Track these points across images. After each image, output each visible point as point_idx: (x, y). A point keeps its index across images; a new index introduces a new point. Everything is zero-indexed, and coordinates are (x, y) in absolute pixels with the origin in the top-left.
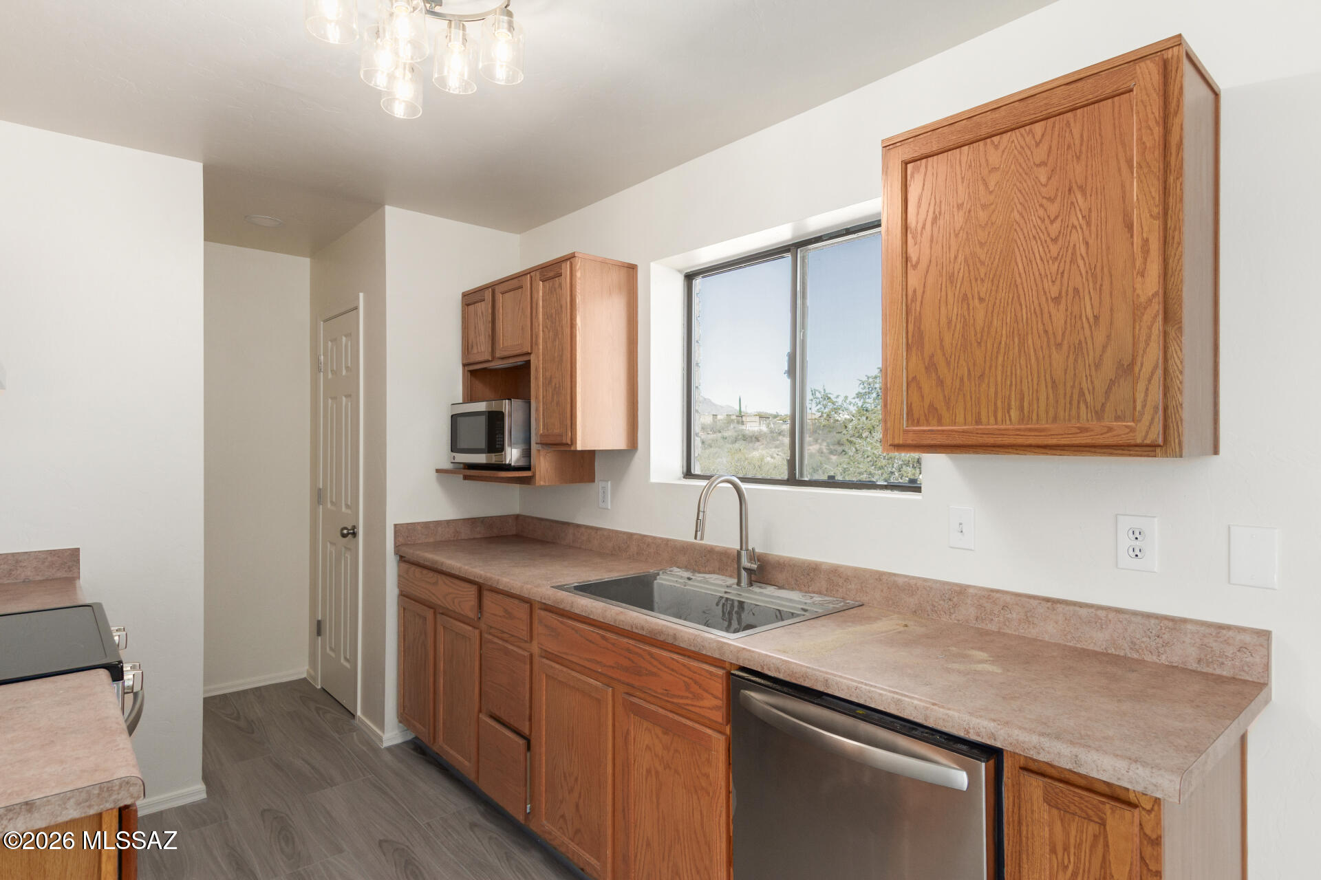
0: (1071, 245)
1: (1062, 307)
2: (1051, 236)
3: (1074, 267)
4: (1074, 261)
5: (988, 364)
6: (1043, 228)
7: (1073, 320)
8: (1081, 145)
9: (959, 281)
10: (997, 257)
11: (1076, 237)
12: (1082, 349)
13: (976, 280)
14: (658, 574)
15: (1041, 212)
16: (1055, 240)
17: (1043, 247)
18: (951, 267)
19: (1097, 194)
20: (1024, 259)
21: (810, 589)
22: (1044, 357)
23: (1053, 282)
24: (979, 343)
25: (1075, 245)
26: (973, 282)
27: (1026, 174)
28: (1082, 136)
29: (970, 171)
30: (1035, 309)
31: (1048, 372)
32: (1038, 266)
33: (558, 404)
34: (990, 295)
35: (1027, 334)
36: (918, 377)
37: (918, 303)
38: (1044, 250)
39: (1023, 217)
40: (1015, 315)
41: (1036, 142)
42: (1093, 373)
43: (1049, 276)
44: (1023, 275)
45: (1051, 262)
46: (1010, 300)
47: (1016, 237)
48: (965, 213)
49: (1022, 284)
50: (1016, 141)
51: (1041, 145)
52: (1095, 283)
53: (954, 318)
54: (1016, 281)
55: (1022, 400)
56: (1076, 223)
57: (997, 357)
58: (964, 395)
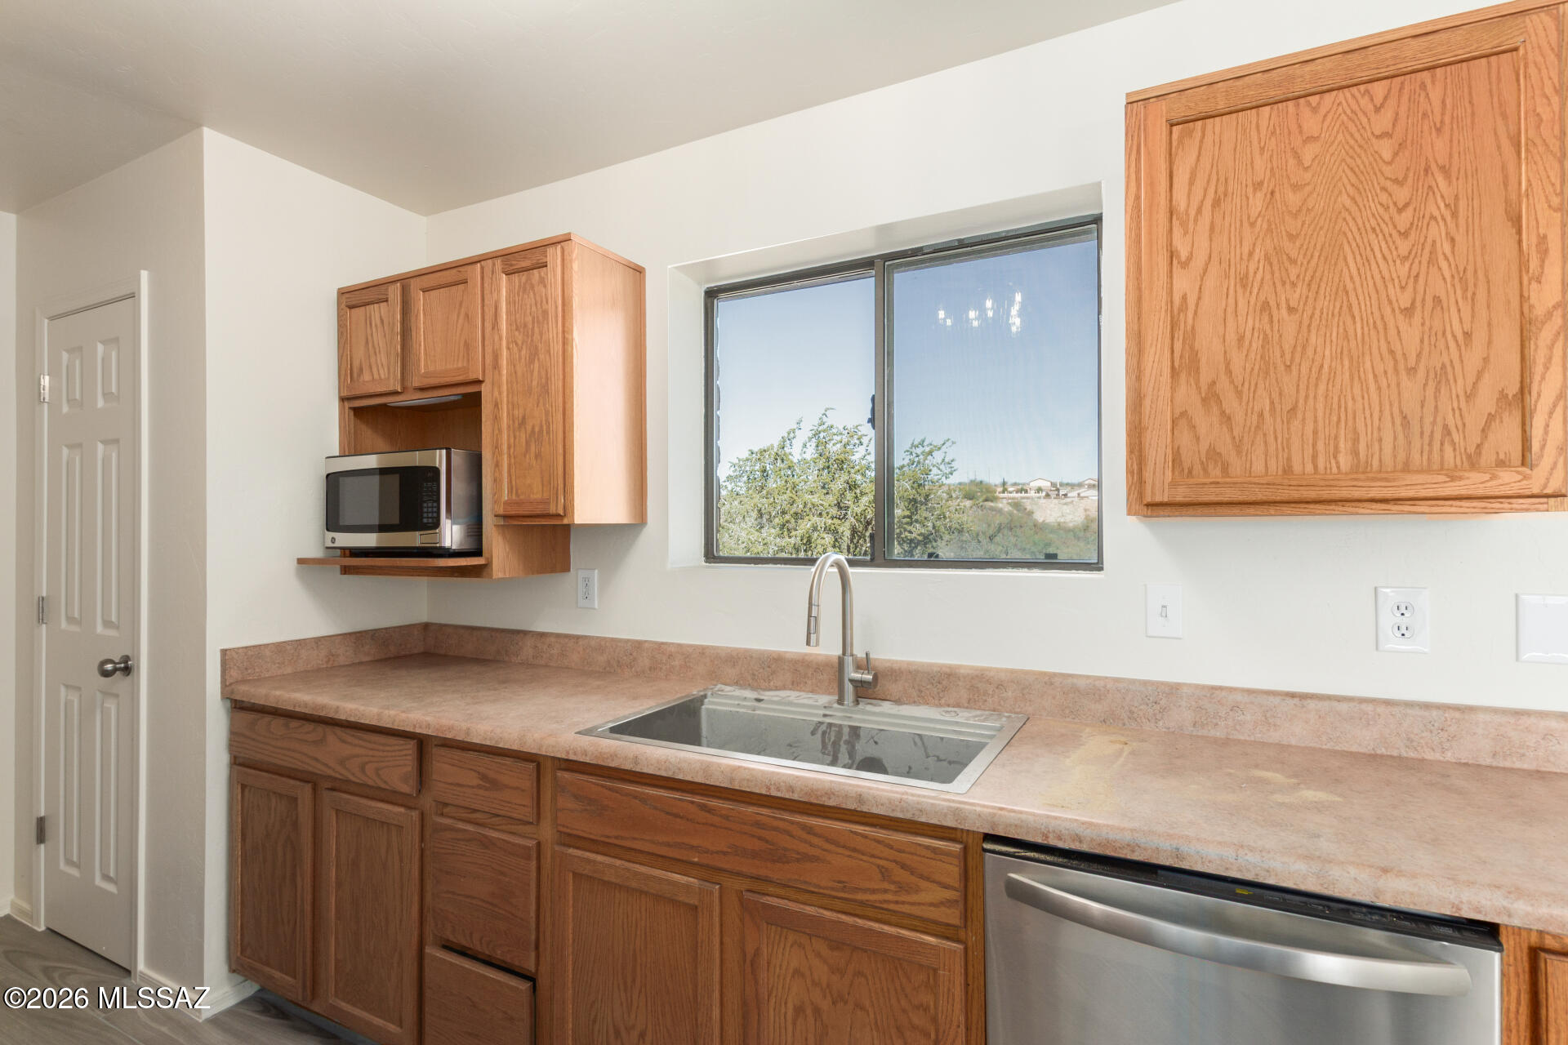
0: (1429, 241)
1: (1417, 319)
2: (1398, 228)
3: (1434, 270)
4: (1432, 261)
5: (1302, 394)
6: (1387, 218)
7: (1433, 339)
8: (1443, 114)
9: (1255, 284)
10: (1316, 254)
11: (1436, 232)
12: (1446, 373)
13: (1284, 283)
14: (705, 696)
15: (1384, 197)
16: (1404, 235)
17: (1387, 243)
18: (1244, 266)
19: (1466, 177)
20: (1358, 257)
21: (943, 701)
22: (1389, 386)
23: (1402, 288)
24: (1288, 367)
25: (1434, 241)
26: (1279, 285)
27: (1360, 146)
28: (1443, 102)
29: (1273, 139)
30: (1375, 323)
31: (1396, 405)
32: (1379, 267)
33: (538, 456)
34: (1305, 304)
35: (1363, 354)
36: (1190, 412)
37: (1190, 314)
38: (1388, 247)
39: (1356, 202)
40: (1345, 329)
41: (1375, 106)
42: (1463, 405)
43: (1396, 281)
44: (1357, 279)
45: (1398, 262)
46: (1337, 311)
47: (1345, 228)
48: (1266, 195)
49: (1355, 289)
50: (1345, 104)
51: (1382, 110)
52: (1465, 290)
53: (1248, 334)
54: (1345, 286)
55: (1356, 440)
56: (1436, 213)
57: (1317, 385)
58: (1265, 435)
